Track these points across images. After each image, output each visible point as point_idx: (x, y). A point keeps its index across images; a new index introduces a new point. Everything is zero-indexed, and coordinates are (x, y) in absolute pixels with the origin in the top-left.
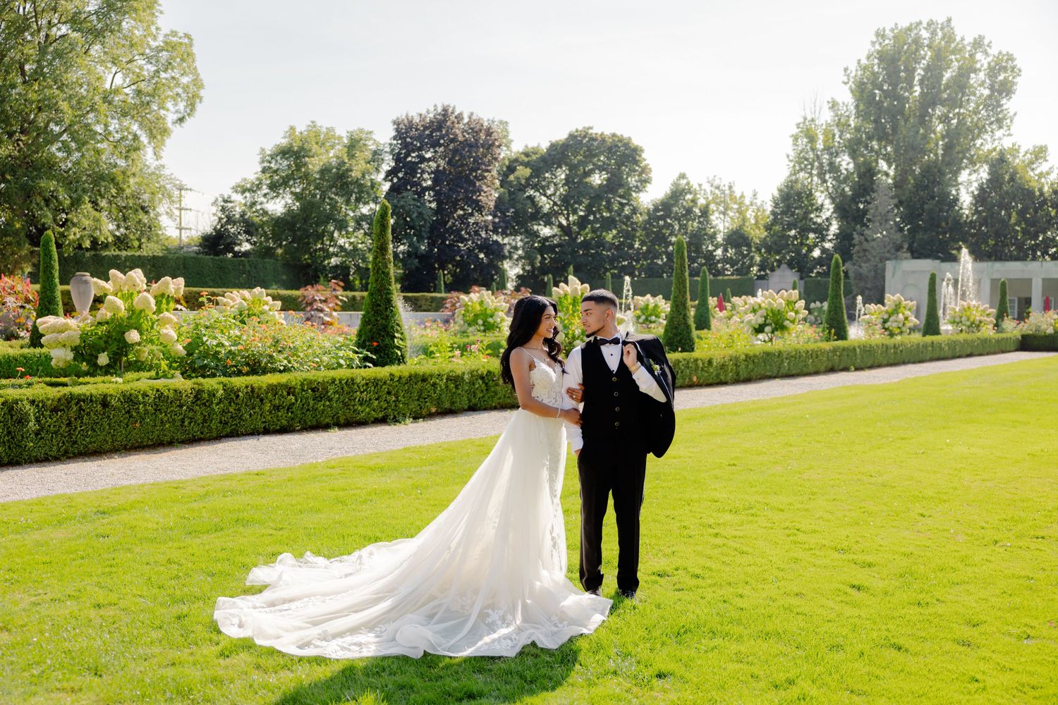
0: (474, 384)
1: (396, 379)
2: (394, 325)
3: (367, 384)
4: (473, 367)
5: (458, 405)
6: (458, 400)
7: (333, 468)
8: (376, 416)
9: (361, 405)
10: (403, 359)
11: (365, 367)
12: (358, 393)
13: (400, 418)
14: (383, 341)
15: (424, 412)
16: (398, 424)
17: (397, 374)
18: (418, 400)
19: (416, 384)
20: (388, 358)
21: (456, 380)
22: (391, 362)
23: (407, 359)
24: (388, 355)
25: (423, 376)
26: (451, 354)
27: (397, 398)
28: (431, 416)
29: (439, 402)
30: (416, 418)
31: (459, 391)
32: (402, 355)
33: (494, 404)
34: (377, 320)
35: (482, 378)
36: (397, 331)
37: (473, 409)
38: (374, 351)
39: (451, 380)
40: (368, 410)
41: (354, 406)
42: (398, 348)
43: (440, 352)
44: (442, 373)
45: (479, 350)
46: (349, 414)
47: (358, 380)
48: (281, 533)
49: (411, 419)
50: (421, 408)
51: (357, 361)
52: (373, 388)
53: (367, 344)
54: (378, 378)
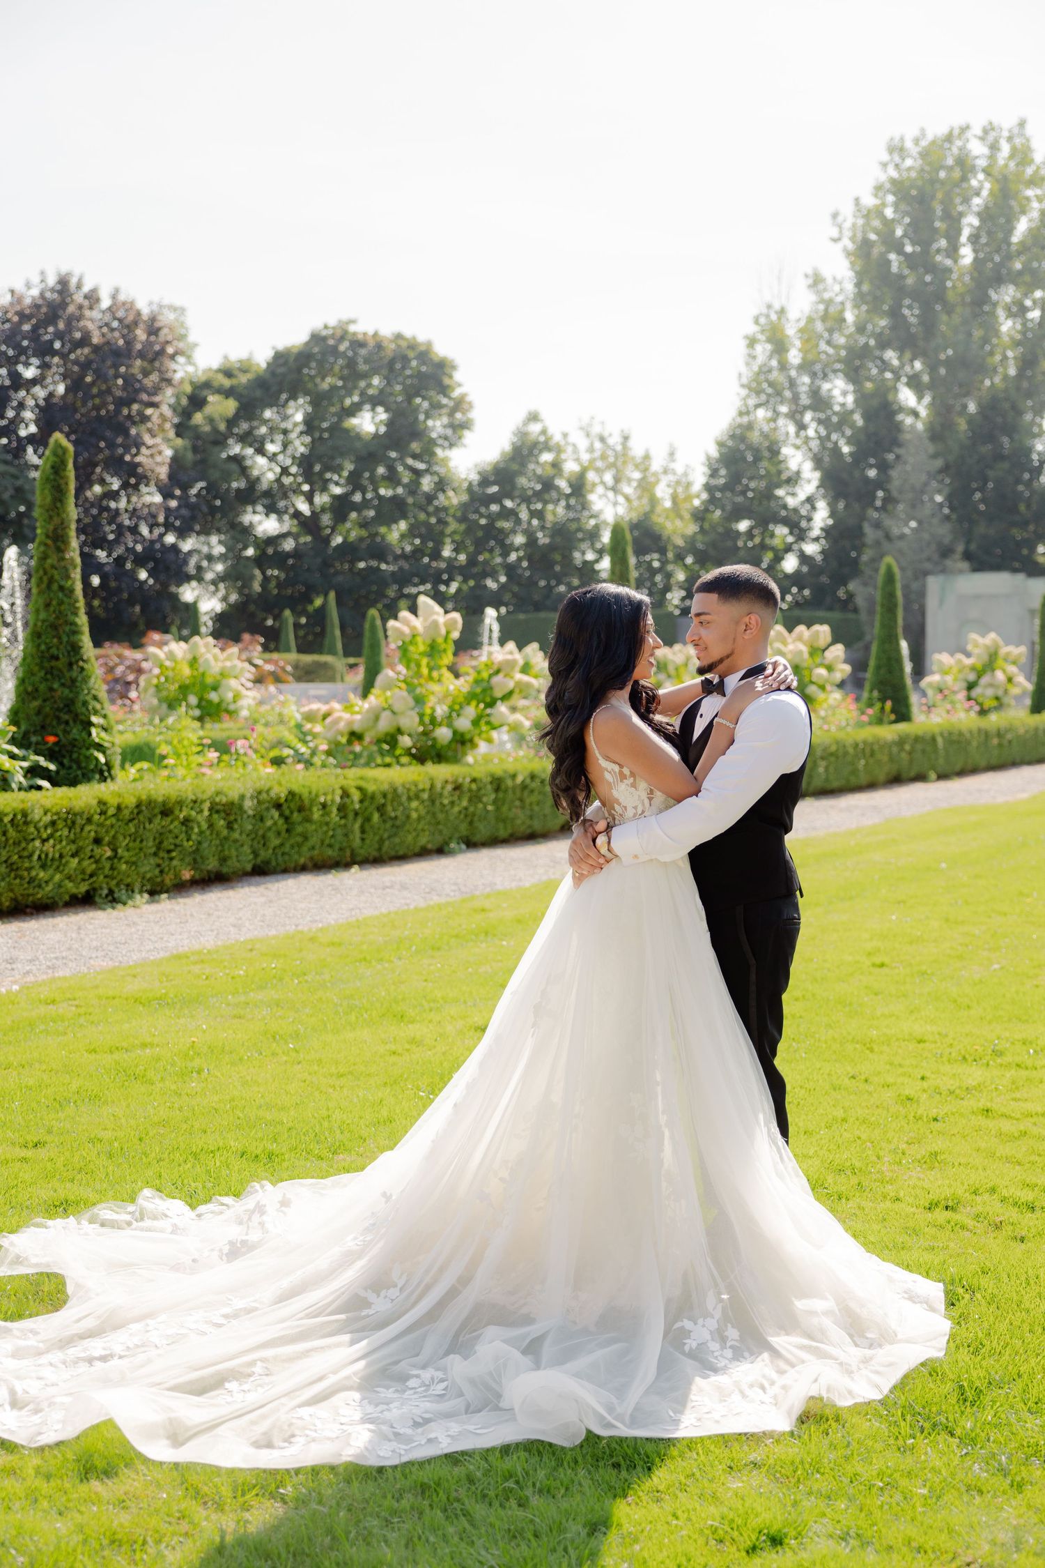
0: (262, 819)
1: (111, 811)
2: (88, 698)
3: (53, 823)
4: (258, 785)
5: (233, 865)
6: (234, 853)
7: (53, 1002)
8: (74, 891)
9: (44, 867)
10: (109, 770)
11: (39, 788)
12: (37, 843)
13: (122, 894)
14: (66, 732)
15: (168, 880)
16: (119, 906)
17: (113, 802)
18: (155, 854)
19: (150, 822)
20: (79, 767)
21: (227, 811)
22: (86, 778)
23: (116, 771)
24: (78, 762)
25: (164, 803)
26: (200, 759)
27: (115, 850)
28: (180, 888)
29: (196, 858)
30: (153, 893)
31: (236, 835)
32: (107, 764)
33: (302, 861)
34: (51, 689)
35: (278, 806)
36: (96, 712)
37: (261, 870)
38: (51, 756)
39: (218, 812)
40: (58, 877)
41: (29, 869)
42: (99, 747)
43: (178, 755)
44: (201, 796)
45: (256, 751)
46: (20, 889)
47: (37, 815)
48: (42, 1153)
49: (146, 896)
50: (161, 872)
51: (19, 777)
52: (66, 832)
53: (34, 739)
54: (77, 809)
